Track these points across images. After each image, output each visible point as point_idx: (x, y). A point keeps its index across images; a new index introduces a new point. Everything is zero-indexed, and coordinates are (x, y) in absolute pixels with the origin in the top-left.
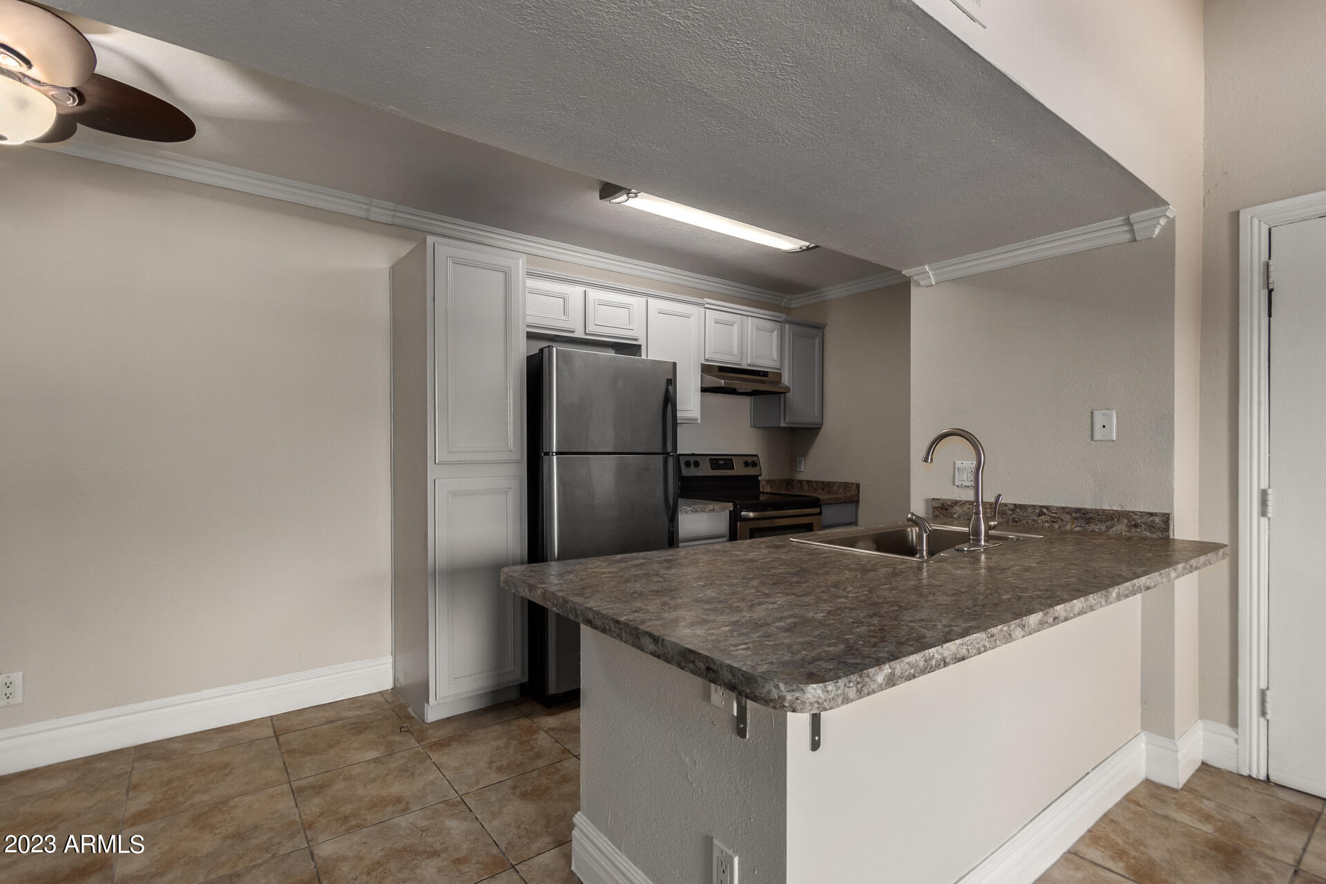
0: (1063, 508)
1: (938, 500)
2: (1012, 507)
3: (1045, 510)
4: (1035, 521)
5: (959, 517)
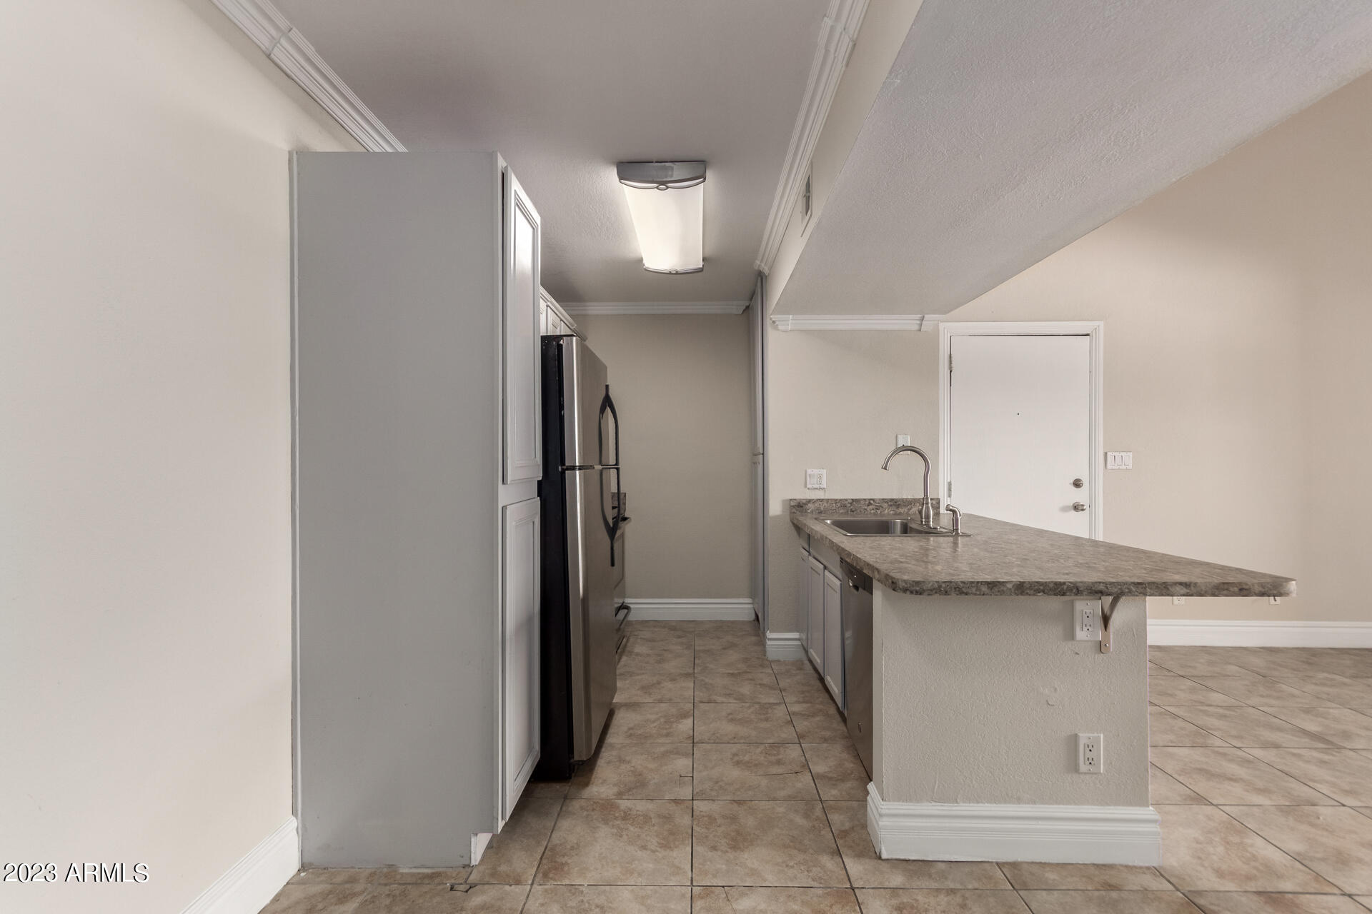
0: (883, 499)
1: (794, 500)
2: (850, 501)
3: (872, 502)
4: (866, 509)
5: (812, 512)
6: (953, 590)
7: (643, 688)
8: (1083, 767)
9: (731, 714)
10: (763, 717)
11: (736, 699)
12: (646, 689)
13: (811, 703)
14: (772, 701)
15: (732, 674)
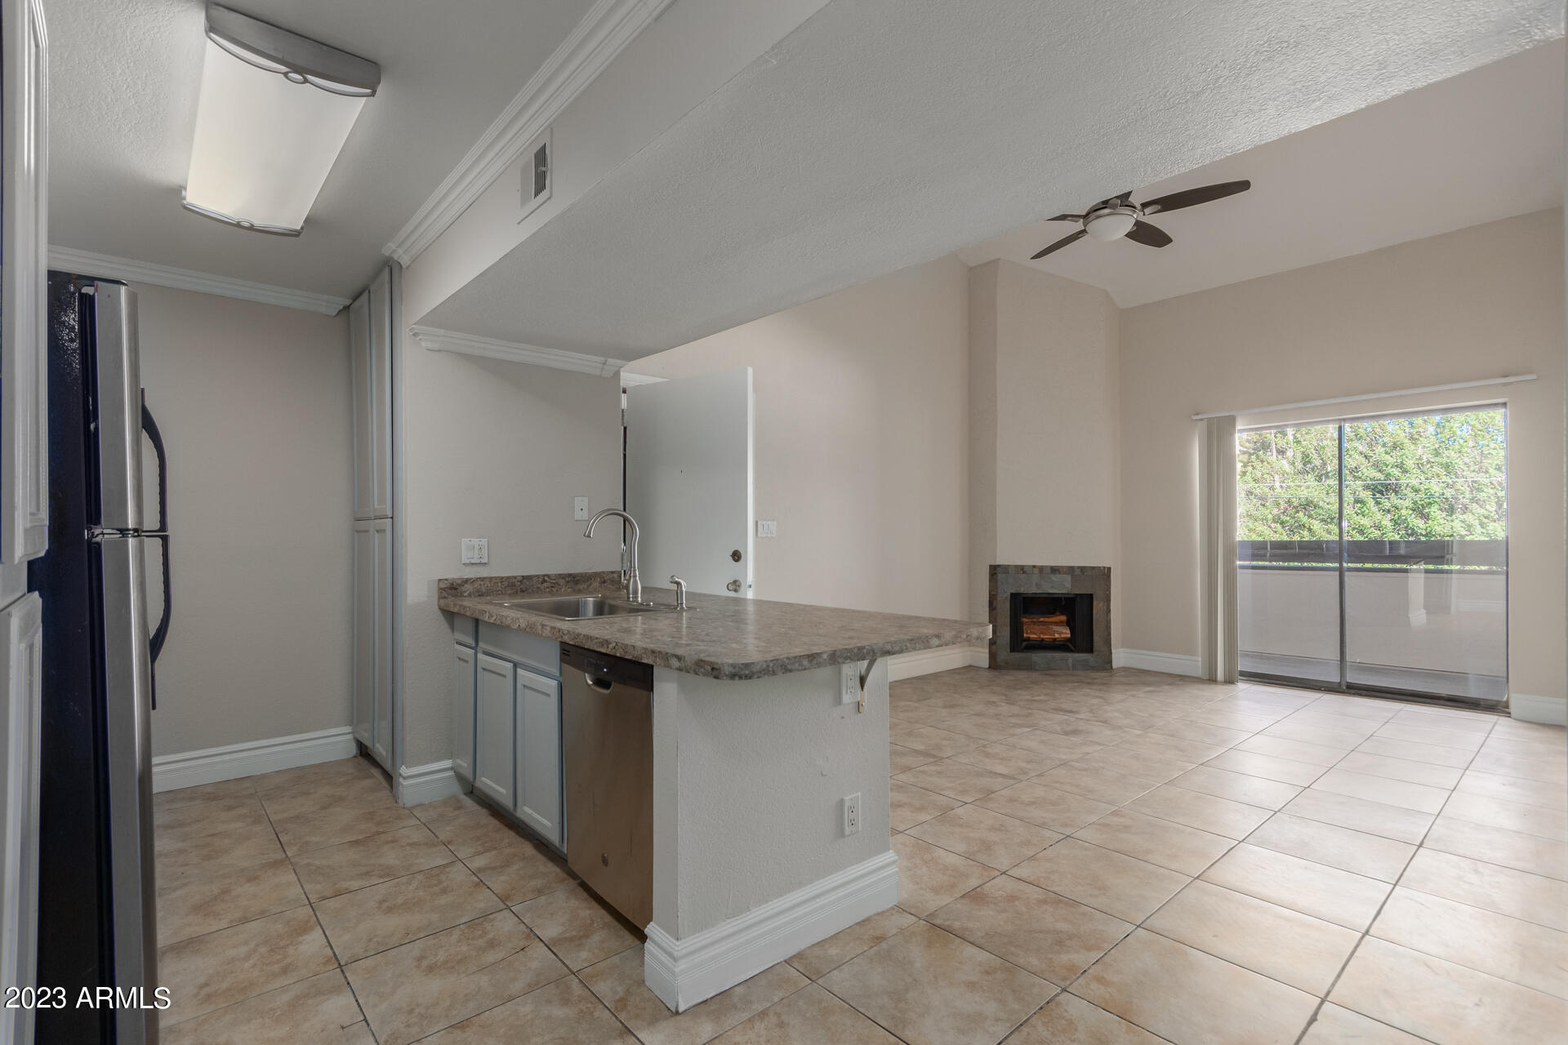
1: (447, 580)
2: (520, 579)
3: (546, 578)
4: (538, 588)
5: (470, 595)
6: (780, 668)
7: (197, 909)
8: (847, 831)
9: (384, 901)
10: (436, 889)
11: (381, 877)
12: (203, 908)
13: (496, 849)
14: (439, 862)
15: (357, 842)
